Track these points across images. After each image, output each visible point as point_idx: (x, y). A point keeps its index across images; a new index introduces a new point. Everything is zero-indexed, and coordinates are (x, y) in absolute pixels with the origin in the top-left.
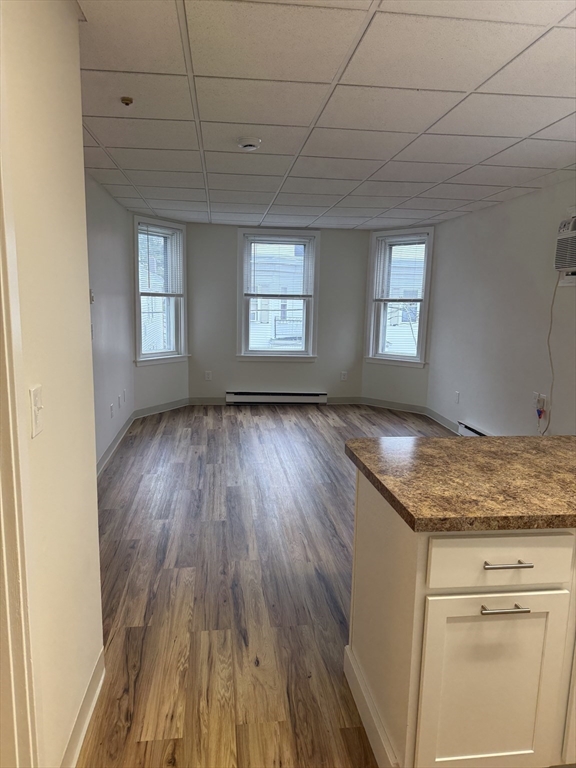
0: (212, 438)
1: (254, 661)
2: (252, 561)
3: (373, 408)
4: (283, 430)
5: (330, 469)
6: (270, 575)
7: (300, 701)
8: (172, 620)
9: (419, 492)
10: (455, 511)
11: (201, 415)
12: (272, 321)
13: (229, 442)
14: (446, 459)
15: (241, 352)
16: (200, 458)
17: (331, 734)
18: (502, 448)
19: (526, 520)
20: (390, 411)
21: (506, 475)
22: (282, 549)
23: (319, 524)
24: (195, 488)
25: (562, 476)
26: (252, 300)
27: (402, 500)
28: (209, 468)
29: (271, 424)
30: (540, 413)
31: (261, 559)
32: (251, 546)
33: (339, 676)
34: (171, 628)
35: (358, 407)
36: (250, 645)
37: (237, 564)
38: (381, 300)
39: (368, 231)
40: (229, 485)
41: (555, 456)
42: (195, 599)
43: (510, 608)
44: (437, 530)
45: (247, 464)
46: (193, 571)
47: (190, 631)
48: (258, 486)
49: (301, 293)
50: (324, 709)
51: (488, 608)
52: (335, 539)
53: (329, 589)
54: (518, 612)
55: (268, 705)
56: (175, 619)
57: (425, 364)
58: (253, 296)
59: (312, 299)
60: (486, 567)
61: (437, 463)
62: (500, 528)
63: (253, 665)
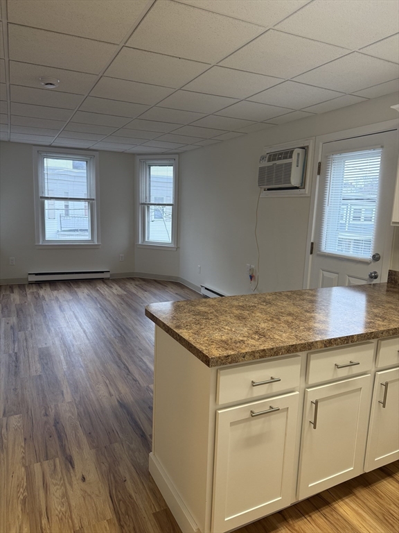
0: (20, 311)
1: (81, 478)
2: (69, 403)
3: (144, 280)
4: (79, 301)
5: (119, 325)
6: (84, 411)
7: (120, 500)
8: (7, 459)
9: (206, 339)
10: (233, 349)
11: (8, 293)
12: (57, 217)
13: (35, 312)
14: (215, 313)
15: (39, 242)
16: (12, 328)
17: (147, 519)
18: (245, 303)
19: (275, 350)
20: (155, 281)
21: (254, 321)
22: (91, 390)
23: (116, 367)
24: (11, 352)
25: (285, 318)
26: (46, 202)
27: (198, 346)
28: (21, 335)
29: (68, 296)
30: (251, 277)
31: (75, 400)
32: (65, 391)
33: (145, 475)
34: (7, 466)
35: (133, 279)
36: (76, 467)
37: (56, 406)
38: (145, 204)
39: (134, 155)
40: (40, 347)
41: (276, 305)
42: (25, 439)
43: (267, 409)
44: (223, 364)
45: (52, 329)
46: (20, 417)
47: (24, 465)
48: (64, 344)
49: (86, 198)
50: (139, 502)
51: (255, 411)
52: (129, 377)
53: (130, 414)
54: (273, 411)
55: (97, 510)
56: (10, 458)
57: (178, 248)
58: (48, 198)
59: (95, 202)
60: (253, 384)
61: (210, 317)
62: (260, 357)
63: (80, 481)
